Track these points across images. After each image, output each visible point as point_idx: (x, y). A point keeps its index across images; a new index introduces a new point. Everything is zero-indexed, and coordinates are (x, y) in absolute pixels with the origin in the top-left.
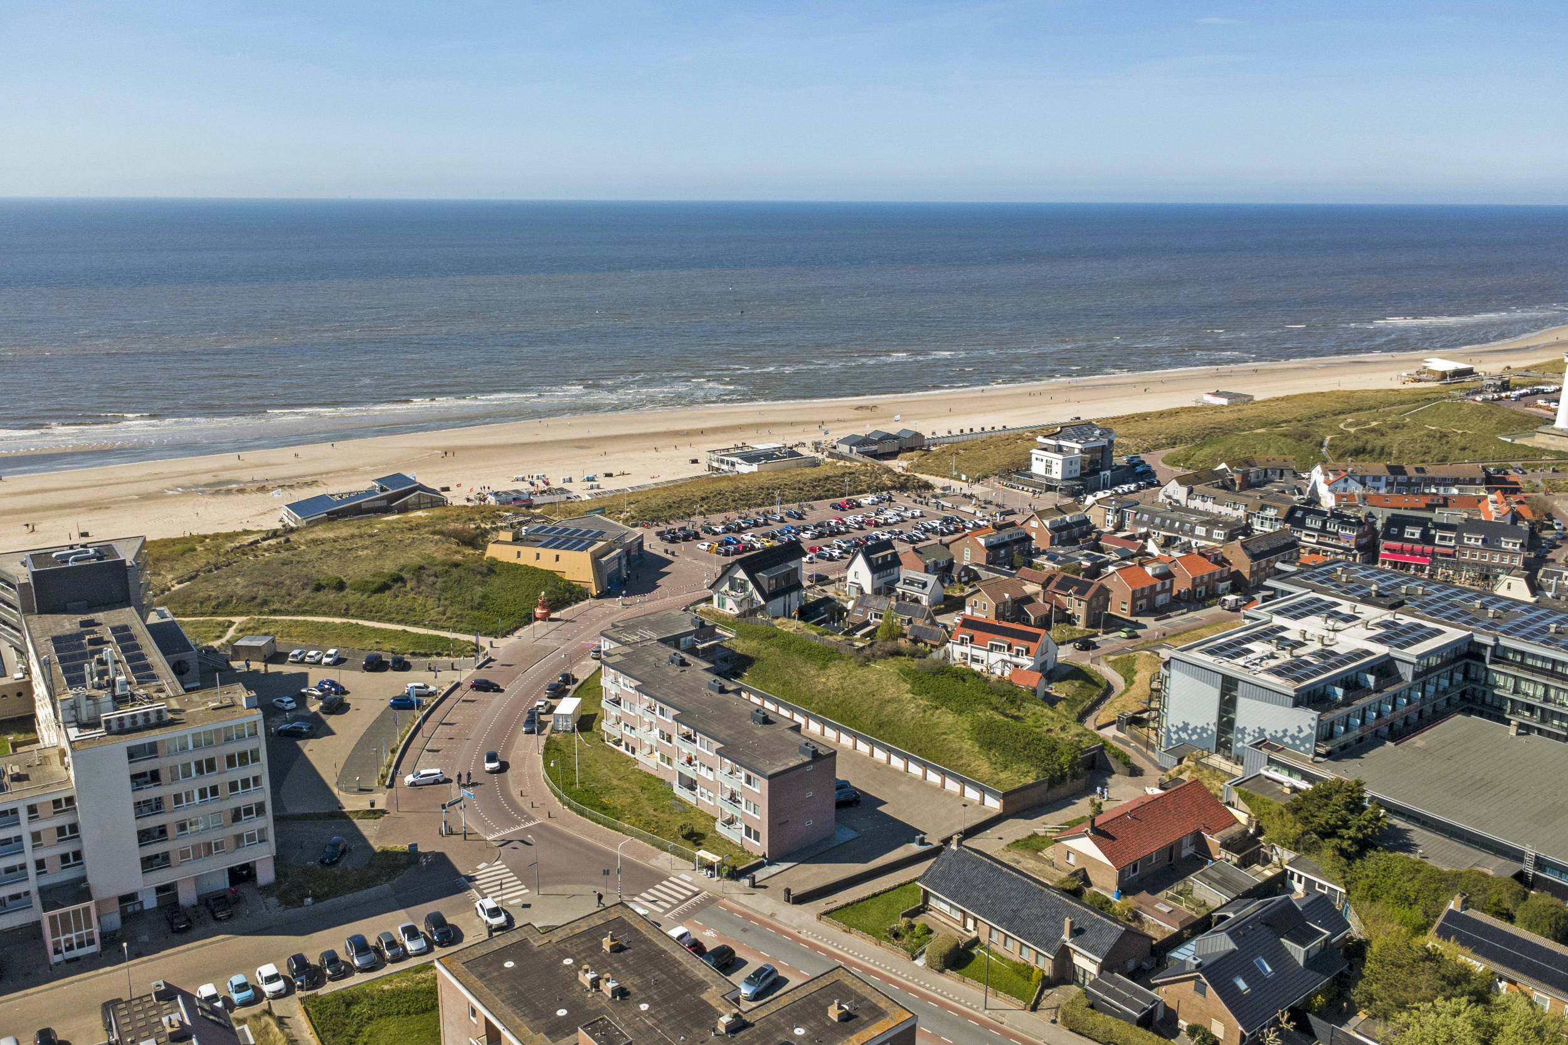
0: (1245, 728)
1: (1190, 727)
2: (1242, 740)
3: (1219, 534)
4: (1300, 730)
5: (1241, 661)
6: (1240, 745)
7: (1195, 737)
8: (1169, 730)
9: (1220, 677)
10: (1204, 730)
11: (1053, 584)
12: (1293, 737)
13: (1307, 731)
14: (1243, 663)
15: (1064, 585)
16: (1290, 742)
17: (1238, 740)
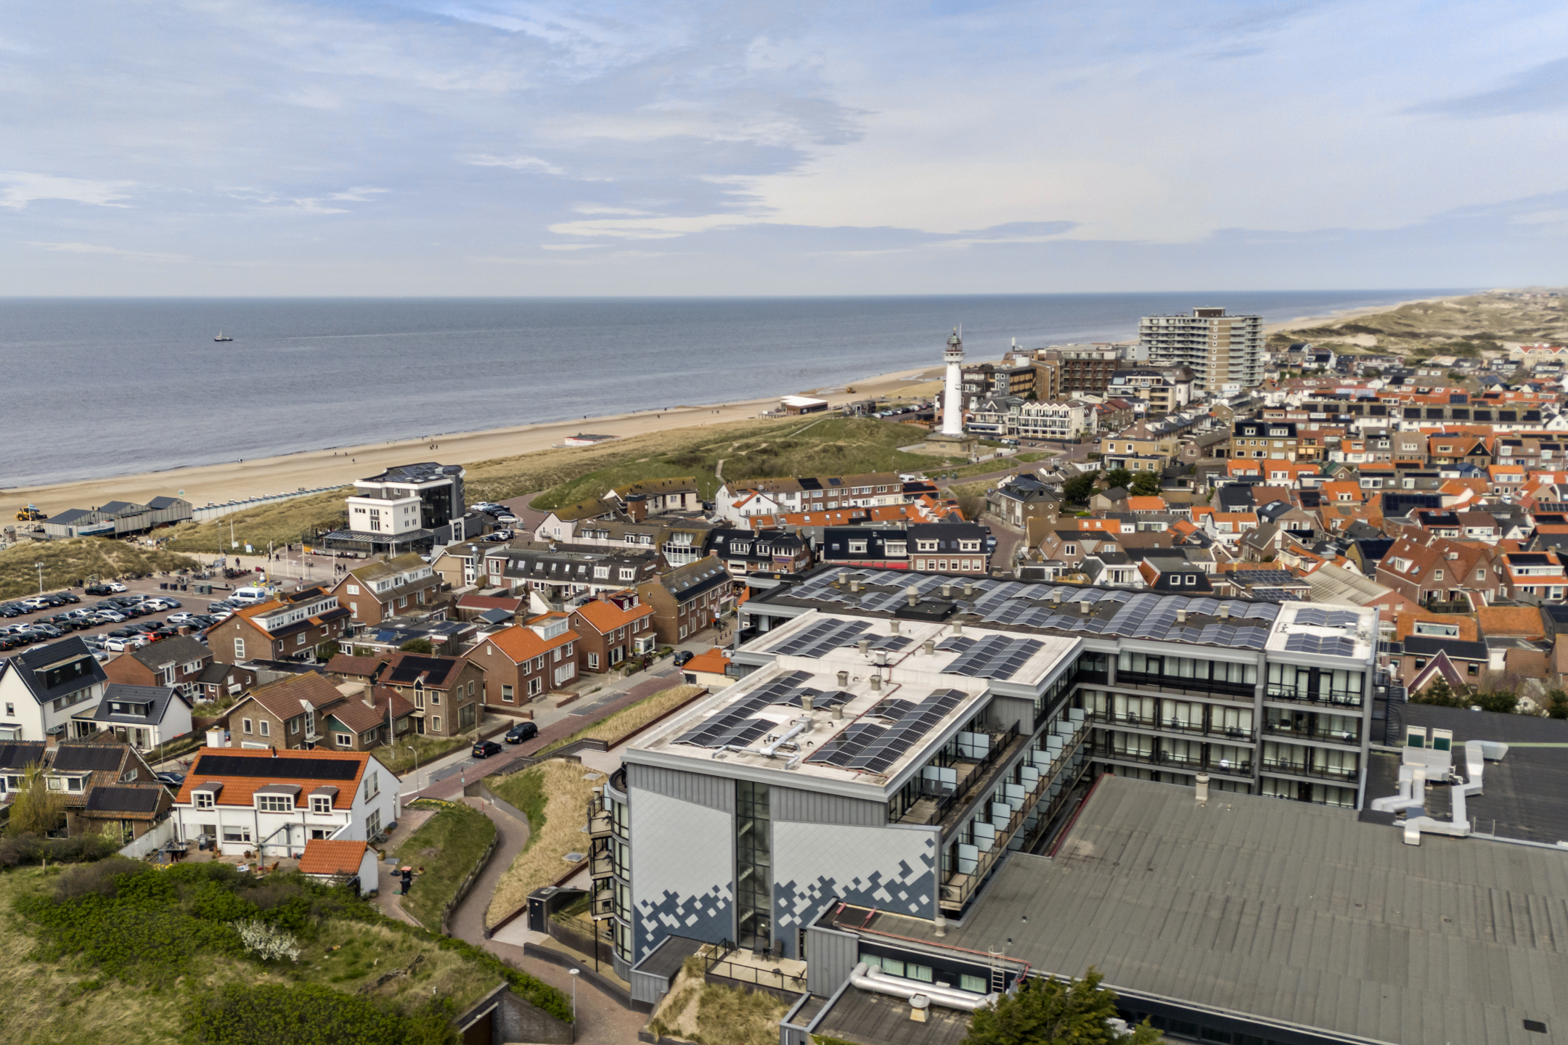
0: (792, 884)
1: (680, 901)
2: (789, 909)
3: (627, 573)
4: (906, 871)
5: (761, 746)
6: (785, 920)
7: (692, 920)
8: (638, 915)
9: (730, 789)
10: (708, 901)
11: (388, 673)
12: (892, 887)
13: (919, 870)
14: (768, 751)
15: (405, 672)
16: (888, 898)
17: (781, 912)
